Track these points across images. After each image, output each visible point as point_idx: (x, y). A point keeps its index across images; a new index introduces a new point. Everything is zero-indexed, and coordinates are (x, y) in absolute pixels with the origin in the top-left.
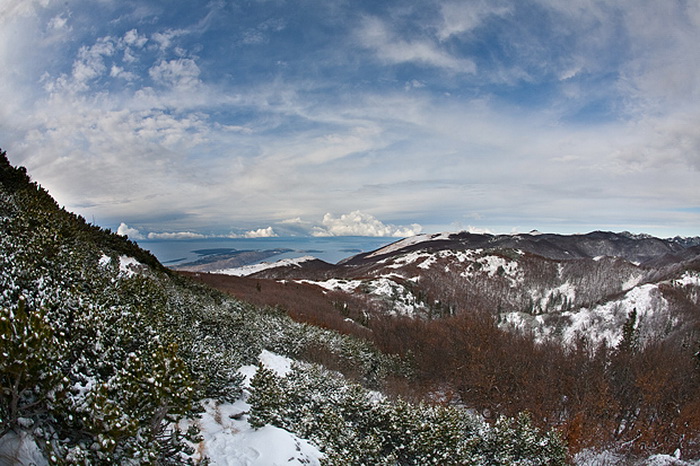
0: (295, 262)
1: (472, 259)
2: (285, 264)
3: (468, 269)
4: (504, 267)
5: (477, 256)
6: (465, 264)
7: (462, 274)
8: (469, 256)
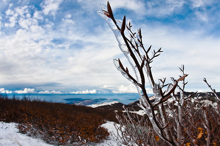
0: (110, 104)
1: (197, 101)
2: (105, 105)
3: (196, 106)
4: (212, 105)
5: (200, 100)
6: (195, 103)
7: (195, 108)
8: (196, 100)
